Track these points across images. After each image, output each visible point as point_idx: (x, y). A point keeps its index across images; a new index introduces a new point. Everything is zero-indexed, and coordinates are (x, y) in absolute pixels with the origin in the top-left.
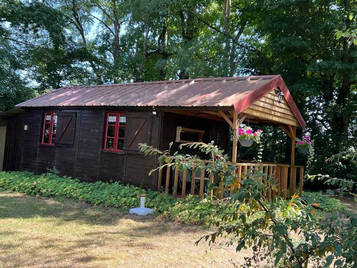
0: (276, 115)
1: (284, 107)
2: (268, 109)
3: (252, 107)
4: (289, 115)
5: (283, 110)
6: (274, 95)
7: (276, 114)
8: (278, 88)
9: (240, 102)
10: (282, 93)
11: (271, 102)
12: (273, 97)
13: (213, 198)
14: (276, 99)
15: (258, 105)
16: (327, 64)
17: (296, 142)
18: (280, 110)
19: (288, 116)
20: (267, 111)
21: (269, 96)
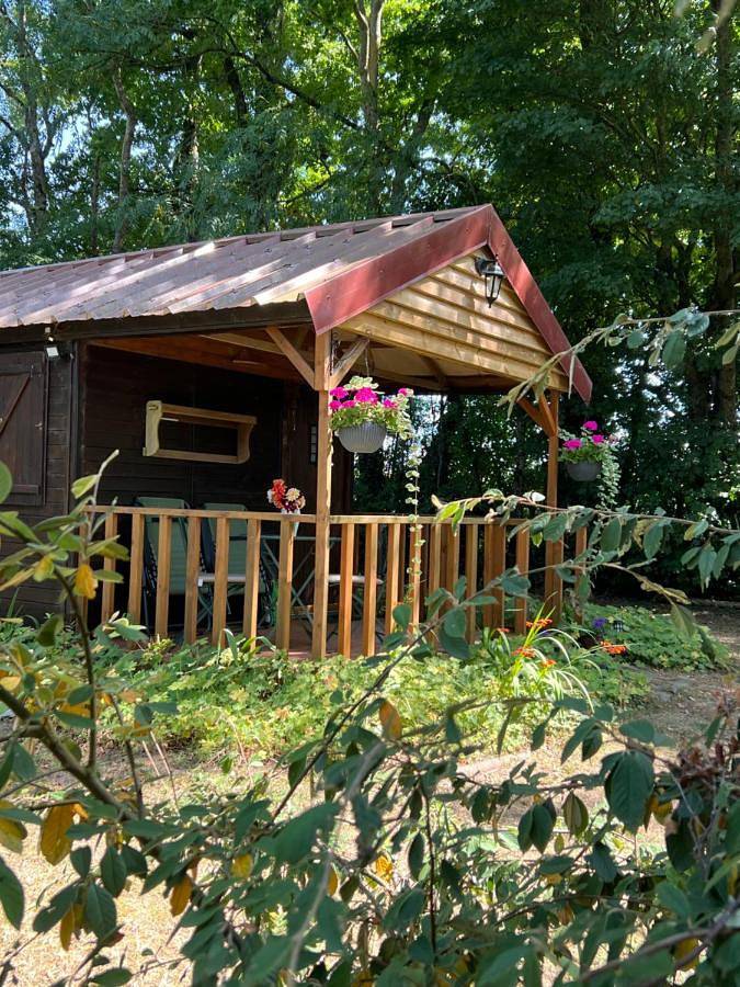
0: (483, 346)
1: (512, 319)
2: (452, 324)
3: (382, 312)
4: (533, 350)
5: (508, 331)
6: (470, 275)
7: (484, 343)
8: (486, 250)
9: (333, 289)
10: (497, 267)
11: (460, 299)
12: (467, 284)
13: (259, 643)
14: (480, 289)
15: (409, 304)
16: (658, 194)
17: (561, 442)
18: (496, 331)
19: (527, 354)
20: (444, 331)
21: (454, 278)
